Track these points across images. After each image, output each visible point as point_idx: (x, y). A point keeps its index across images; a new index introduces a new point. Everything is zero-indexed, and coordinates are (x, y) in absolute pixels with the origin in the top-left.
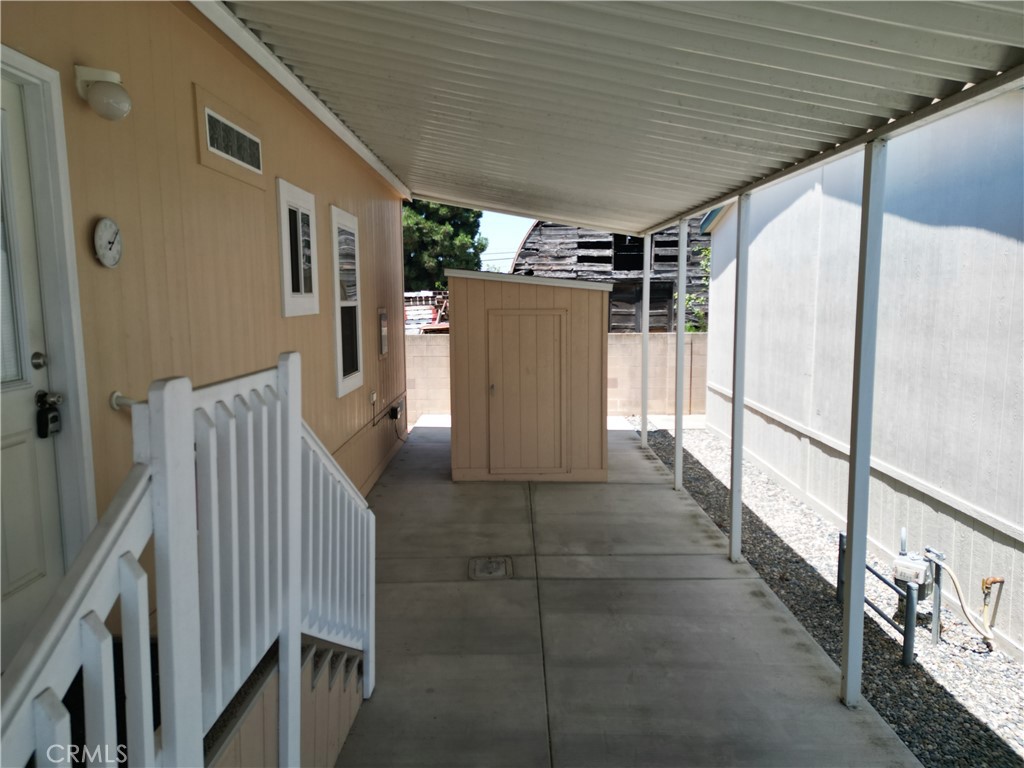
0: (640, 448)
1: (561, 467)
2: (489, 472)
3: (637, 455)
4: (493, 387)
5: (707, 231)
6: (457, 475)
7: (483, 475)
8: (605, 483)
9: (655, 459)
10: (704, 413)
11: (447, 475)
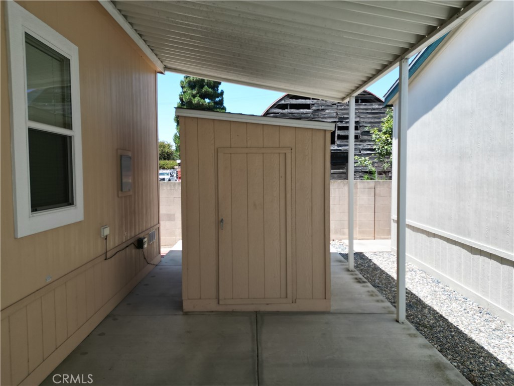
0: (348, 270)
1: (287, 297)
2: (219, 303)
3: (347, 278)
4: (222, 221)
5: (390, 103)
6: (187, 306)
7: (213, 306)
8: (328, 313)
9: (364, 282)
10: (390, 239)
11: (178, 305)
